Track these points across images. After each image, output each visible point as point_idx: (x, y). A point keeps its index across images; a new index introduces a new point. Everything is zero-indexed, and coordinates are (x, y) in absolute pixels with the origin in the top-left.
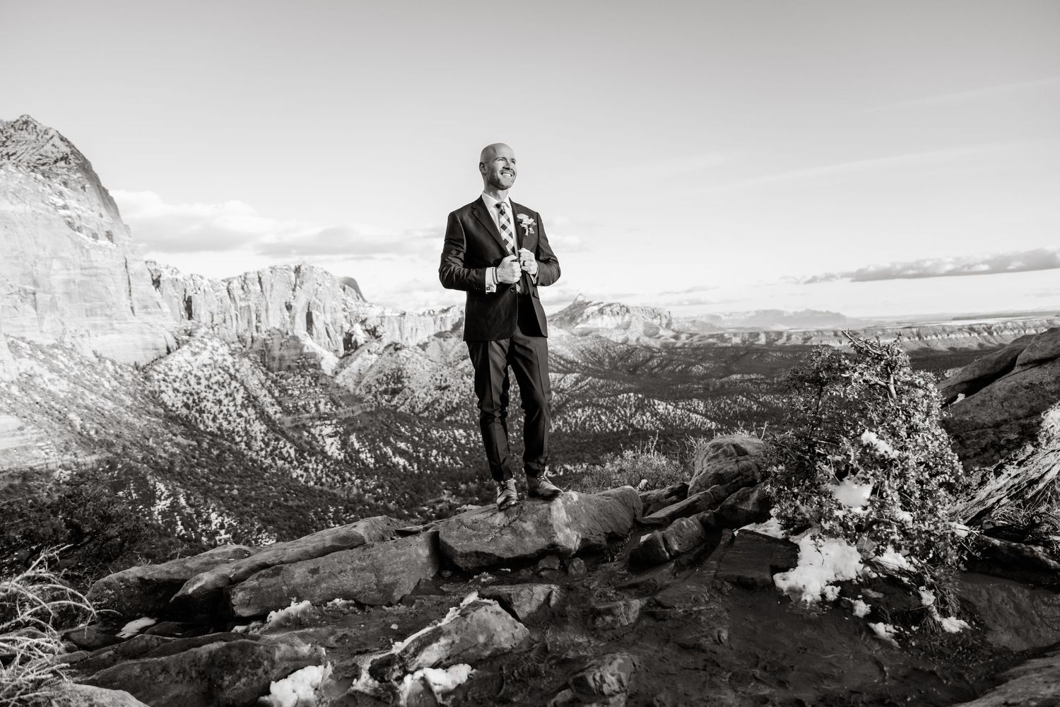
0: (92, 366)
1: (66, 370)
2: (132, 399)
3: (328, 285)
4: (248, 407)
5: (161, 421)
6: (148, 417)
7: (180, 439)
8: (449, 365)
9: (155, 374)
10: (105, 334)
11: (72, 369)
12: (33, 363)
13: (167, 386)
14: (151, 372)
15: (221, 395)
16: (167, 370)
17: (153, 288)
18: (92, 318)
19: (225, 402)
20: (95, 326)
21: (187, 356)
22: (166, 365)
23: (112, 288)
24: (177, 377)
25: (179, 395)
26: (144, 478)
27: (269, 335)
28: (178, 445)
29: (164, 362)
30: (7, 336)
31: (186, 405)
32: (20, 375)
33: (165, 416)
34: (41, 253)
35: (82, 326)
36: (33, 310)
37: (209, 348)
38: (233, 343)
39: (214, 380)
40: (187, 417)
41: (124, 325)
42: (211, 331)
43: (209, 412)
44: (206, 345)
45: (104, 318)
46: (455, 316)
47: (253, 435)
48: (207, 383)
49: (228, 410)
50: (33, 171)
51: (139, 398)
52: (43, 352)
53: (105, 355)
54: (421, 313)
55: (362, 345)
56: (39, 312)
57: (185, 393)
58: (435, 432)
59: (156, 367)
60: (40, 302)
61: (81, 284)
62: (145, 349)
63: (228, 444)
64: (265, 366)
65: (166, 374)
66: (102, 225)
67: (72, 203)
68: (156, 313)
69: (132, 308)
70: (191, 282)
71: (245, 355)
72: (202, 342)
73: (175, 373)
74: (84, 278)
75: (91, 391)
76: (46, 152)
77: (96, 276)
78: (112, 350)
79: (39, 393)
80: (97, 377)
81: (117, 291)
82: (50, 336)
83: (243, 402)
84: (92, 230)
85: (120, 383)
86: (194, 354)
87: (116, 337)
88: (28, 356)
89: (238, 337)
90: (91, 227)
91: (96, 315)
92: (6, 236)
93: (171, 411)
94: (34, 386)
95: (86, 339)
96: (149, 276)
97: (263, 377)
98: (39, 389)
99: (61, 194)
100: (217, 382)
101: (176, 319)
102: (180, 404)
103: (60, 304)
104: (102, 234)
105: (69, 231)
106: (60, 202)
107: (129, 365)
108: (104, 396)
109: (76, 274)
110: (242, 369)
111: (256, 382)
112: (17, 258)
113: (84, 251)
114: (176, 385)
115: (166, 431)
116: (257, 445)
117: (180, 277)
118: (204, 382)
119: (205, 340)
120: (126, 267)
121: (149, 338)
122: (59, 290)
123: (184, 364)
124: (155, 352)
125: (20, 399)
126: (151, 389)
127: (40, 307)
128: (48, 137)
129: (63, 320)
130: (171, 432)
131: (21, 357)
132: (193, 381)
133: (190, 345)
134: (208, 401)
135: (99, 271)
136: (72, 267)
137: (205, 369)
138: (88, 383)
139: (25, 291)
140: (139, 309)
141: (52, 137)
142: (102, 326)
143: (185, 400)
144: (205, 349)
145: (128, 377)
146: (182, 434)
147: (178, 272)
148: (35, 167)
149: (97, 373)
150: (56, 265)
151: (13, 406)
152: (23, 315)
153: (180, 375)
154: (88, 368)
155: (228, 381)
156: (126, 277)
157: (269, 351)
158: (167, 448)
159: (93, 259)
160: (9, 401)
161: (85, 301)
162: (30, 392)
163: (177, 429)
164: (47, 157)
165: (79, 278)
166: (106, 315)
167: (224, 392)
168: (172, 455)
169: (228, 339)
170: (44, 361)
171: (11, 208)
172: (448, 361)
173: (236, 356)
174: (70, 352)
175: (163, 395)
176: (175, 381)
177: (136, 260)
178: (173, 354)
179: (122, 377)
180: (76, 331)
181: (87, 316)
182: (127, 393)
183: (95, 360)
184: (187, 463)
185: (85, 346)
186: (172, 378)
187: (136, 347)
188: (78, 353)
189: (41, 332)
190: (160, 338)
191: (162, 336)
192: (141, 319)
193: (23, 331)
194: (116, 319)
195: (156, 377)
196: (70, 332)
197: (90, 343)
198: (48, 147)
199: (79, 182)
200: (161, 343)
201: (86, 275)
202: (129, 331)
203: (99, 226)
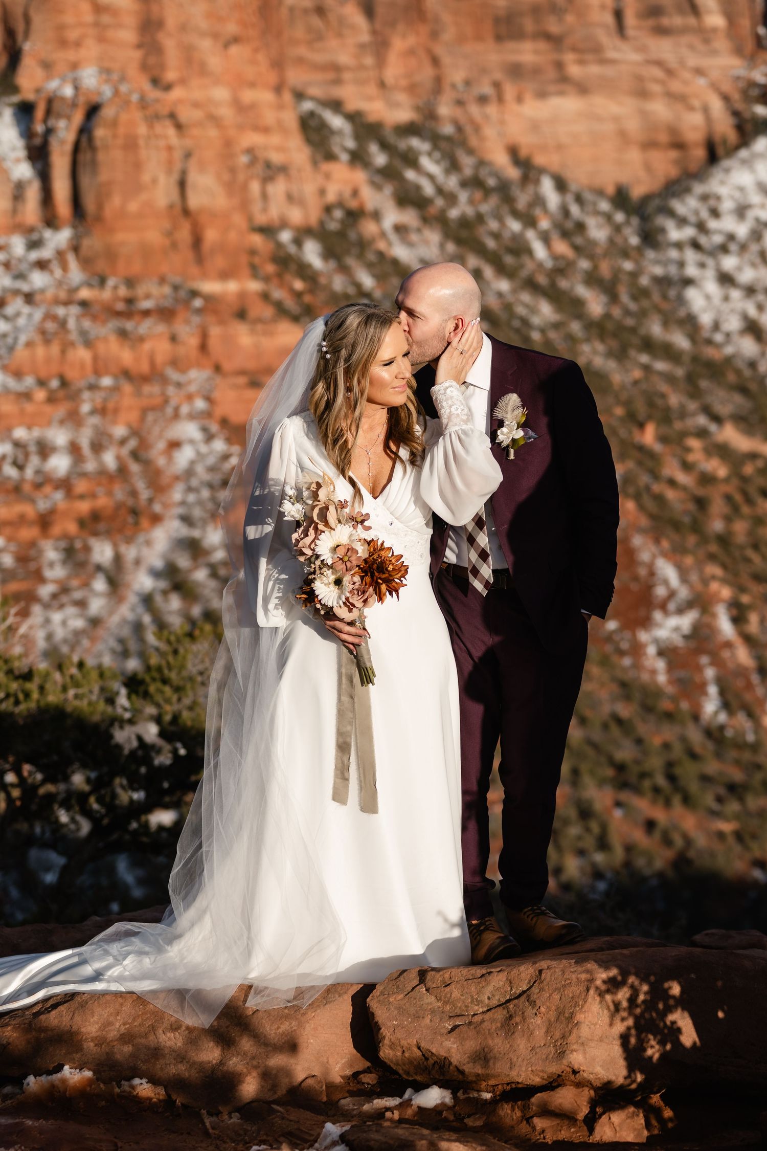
0: (504, 190)
1: (440, 202)
2: (603, 299)
5: (680, 372)
6: (644, 358)
7: (730, 435)
9: (672, 223)
10: (542, 95)
11: (451, 199)
12: (360, 176)
13: (702, 265)
14: (661, 219)
16: (704, 214)
18: (511, 45)
20: (516, 71)
22: (705, 198)
24: (731, 237)
25: (736, 294)
28: (723, 451)
29: (699, 189)
30: (299, 96)
31: (752, 328)
32: (328, 209)
33: (696, 359)
35: (484, 71)
36: (363, 20)
40: (753, 365)
41: (594, 70)
45: (542, 45)
51: (625, 298)
52: (385, 146)
53: (540, 160)
56: (378, 26)
57: (750, 291)
59: (674, 203)
62: (649, 145)
65: (701, 227)
68: (684, 30)
69: (618, 16)
73: (728, 224)
75: (502, 270)
78: (560, 147)
79: (370, 266)
80: (515, 226)
82: (402, 97)
85: (577, 248)
87: (568, 104)
88: (344, 157)
91: (520, 37)
93: (709, 342)
94: (363, 245)
95: (492, 110)
98: (371, 257)
101: (738, 51)
102: (733, 324)
107: (600, 193)
108: (531, 285)
114: (729, 263)
115: (692, 406)
121: (660, 109)
123: (755, 198)
124: (673, 154)
125: (323, 280)
126: (658, 271)
127: (380, 10)
129: (439, 50)
130: (707, 408)
131: (330, 157)
138: (491, 244)
140: (638, 16)
142: (536, 71)
143: (752, 312)
145: (598, 232)
149: (516, 214)
151: (307, 299)
152: (340, 35)
153: (742, 230)
154: (494, 200)
158: (691, 458)
160: (298, 285)
162: (351, 261)
163: (725, 404)
166: (548, 37)
168: (706, 479)
170: (389, 174)
175: (692, 294)
178: (726, 163)
179: (581, 227)
180: (468, 83)
181: (499, 38)
182: (592, 279)
183: (513, 173)
184: (746, 510)
185: (490, 132)
186: (718, 239)
187: (623, 135)
188: (471, 152)
189: (382, 85)
190: (691, 109)
191: (696, 103)
192: (642, 49)
193: (338, 82)
194: (574, 49)
195: (675, 234)
196: (453, 86)
197: (502, 122)
200: (692, 128)
202: (607, 86)
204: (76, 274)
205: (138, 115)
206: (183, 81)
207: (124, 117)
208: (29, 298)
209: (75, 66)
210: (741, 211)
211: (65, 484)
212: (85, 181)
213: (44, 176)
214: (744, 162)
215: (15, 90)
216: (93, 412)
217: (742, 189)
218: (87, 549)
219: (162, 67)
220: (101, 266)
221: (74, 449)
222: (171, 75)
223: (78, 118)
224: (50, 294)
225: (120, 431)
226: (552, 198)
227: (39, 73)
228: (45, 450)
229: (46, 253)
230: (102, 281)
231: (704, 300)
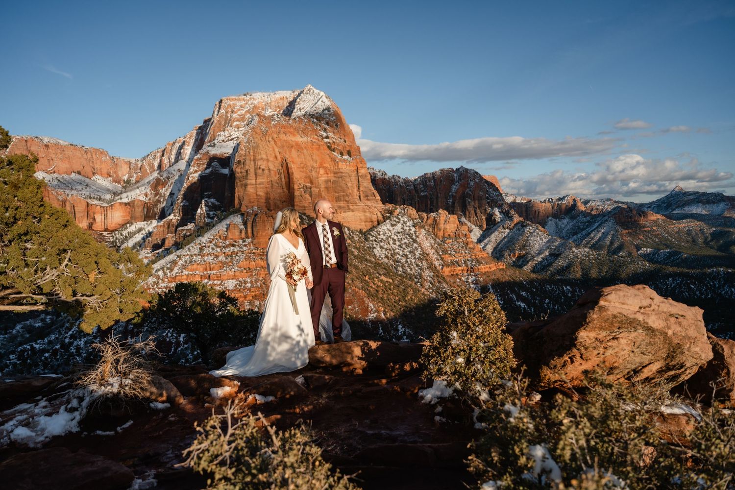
3: (477, 181)
4: (423, 260)
5: (373, 266)
6: (365, 263)
7: (383, 278)
8: (563, 238)
9: (370, 237)
10: (345, 212)
13: (377, 245)
14: (368, 236)
15: (406, 252)
16: (377, 235)
17: (371, 184)
18: (339, 202)
19: (410, 256)
20: (340, 207)
21: (389, 226)
22: (377, 232)
23: (349, 185)
24: (382, 239)
25: (383, 250)
26: (362, 299)
27: (437, 215)
28: (382, 281)
29: (376, 230)
31: (387, 257)
33: (376, 263)
34: (315, 165)
36: (309, 198)
37: (402, 222)
38: (416, 219)
39: (403, 242)
40: (387, 264)
41: (355, 207)
42: (403, 211)
43: (400, 262)
44: (399, 219)
45: (345, 202)
46: (569, 203)
47: (425, 278)
48: (399, 243)
49: (411, 261)
50: (312, 117)
51: (361, 251)
53: (344, 224)
54: (542, 200)
55: (498, 222)
57: (386, 249)
58: (548, 287)
59: (371, 233)
60: (313, 193)
61: (334, 182)
62: (366, 221)
63: (410, 283)
64: (434, 234)
65: (376, 237)
67: (331, 135)
68: (372, 200)
69: (360, 197)
70: (393, 180)
71: (423, 227)
72: (397, 218)
73: (382, 236)
74: (335, 179)
76: (319, 106)
77: (341, 177)
78: (348, 222)
81: (352, 186)
83: (420, 257)
84: (340, 150)
86: (393, 225)
87: (350, 214)
89: (419, 215)
90: (339, 148)
91: (341, 201)
92: (298, 156)
93: (378, 260)
96: (369, 177)
97: (433, 242)
99: (325, 130)
100: (405, 243)
101: (384, 203)
102: (383, 256)
103: (323, 194)
104: (345, 153)
105: (328, 151)
106: (325, 134)
107: (357, 231)
109: (331, 177)
110: (420, 236)
111: (428, 244)
112: (303, 168)
113: (336, 163)
114: (382, 244)
115: (375, 272)
116: (427, 285)
117: (386, 177)
118: (398, 243)
119: (399, 217)
120: (357, 172)
121: (368, 214)
122: (323, 186)
123: (387, 232)
124: (371, 223)
126: (368, 246)
127: (313, 196)
128: (320, 97)
130: (378, 273)
132: (391, 242)
133: (391, 220)
134: (399, 255)
135: (343, 175)
136: (329, 173)
137: (398, 235)
139: (306, 186)
140: (364, 197)
141: (322, 97)
142: (344, 207)
143: (387, 254)
144: (399, 222)
145: (356, 238)
146: (384, 275)
147: (386, 174)
148: (313, 115)
150: (322, 171)
152: (305, 201)
153: (384, 238)
155: (412, 243)
156: (357, 178)
157: (437, 225)
158: (375, 282)
159: (340, 167)
161: (336, 192)
163: (382, 271)
164: (319, 108)
165: (333, 179)
166: (346, 201)
167: (409, 249)
168: (378, 286)
169: (413, 216)
171: (301, 139)
172: (561, 235)
173: (417, 228)
175: (375, 250)
176: (382, 242)
177: (362, 167)
178: (381, 225)
179: (353, 237)
181: (337, 201)
182: (355, 247)
184: (386, 292)
186: (380, 239)
187: (361, 220)
191: (375, 214)
192: (364, 203)
193: (305, 209)
194: (351, 203)
195: (371, 239)
198: (320, 102)
199: (335, 122)
200: (374, 218)
201: (336, 177)
202: (358, 210)
203: (344, 147)
204: (252, 247)
205: (265, 216)
206: (274, 209)
207: (262, 216)
208: (243, 252)
209: (253, 207)
210: (384, 234)
211: (249, 289)
212: (254, 229)
213: (246, 228)
215: (241, 211)
216: (255, 275)
217: (384, 230)
218: (254, 302)
219: (270, 207)
220: (257, 246)
221: (251, 282)
222: (272, 208)
223: (253, 216)
224: (247, 251)
225: (261, 278)
226: (347, 232)
227: (246, 208)
228: (246, 282)
229: (246, 243)
230: (258, 249)
231: (377, 251)
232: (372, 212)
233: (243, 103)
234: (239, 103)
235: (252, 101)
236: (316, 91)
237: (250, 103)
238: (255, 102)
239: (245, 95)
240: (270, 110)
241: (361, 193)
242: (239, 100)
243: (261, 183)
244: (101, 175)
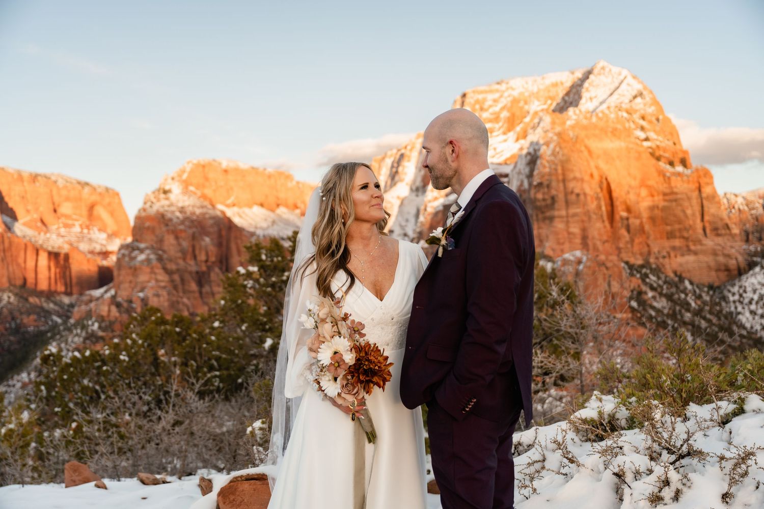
1: (659, 289)
9: (730, 295)
10: (683, 255)
11: (662, 287)
12: (640, 281)
13: (743, 308)
14: (726, 293)
16: (741, 292)
18: (672, 240)
20: (674, 248)
21: (760, 276)
22: (741, 287)
23: (689, 212)
24: (752, 299)
25: (757, 317)
29: (738, 284)
35: (664, 248)
36: (626, 234)
41: (699, 247)
45: (682, 240)
53: (684, 275)
56: (631, 235)
57: (762, 316)
59: (729, 287)
60: (632, 227)
61: (664, 209)
62: (718, 270)
65: (741, 296)
66: (677, 153)
67: (652, 135)
68: (726, 235)
69: (704, 230)
70: (725, 201)
73: (750, 295)
74: (666, 204)
76: (623, 91)
77: (676, 201)
78: (689, 271)
81: (694, 215)
82: (638, 256)
84: (668, 158)
87: (691, 258)
90: (667, 155)
91: (675, 237)
95: (667, 260)
99: (643, 129)
102: (757, 327)
103: (647, 227)
104: (677, 162)
105: (651, 160)
106: (642, 135)
107: (704, 285)
109: (659, 200)
113: (666, 179)
114: (753, 307)
120: (700, 191)
121: (721, 259)
122: (646, 216)
123: (758, 287)
124: (727, 273)
128: (622, 77)
129: (650, 242)
135: (679, 196)
136: (655, 194)
139: (621, 217)
140: (711, 230)
141: (625, 78)
142: (680, 248)
145: (706, 298)
153: (756, 297)
156: (699, 200)
159: (673, 184)
161: (667, 224)
164: (623, 95)
165: (662, 204)
166: (683, 237)
174: (657, 271)
176: (751, 303)
177: (708, 184)
178: (745, 275)
179: (700, 296)
180: (659, 252)
181: (668, 238)
183: (676, 279)
185: (668, 267)
186: (746, 301)
187: (709, 268)
188: (663, 273)
189: (632, 253)
190: (732, 259)
191: (734, 257)
192: (713, 241)
194: (692, 241)
195: (731, 299)
196: (654, 253)
197: (670, 264)
198: (623, 86)
199: (654, 115)
200: (732, 263)
201: (665, 200)
202: (704, 252)
203: (674, 154)
205: (595, 264)
210: (755, 291)
214: (752, 275)
217: (753, 284)
226: (689, 287)
231: (746, 318)
232: (728, 256)
233: (496, 96)
234: (490, 97)
235: (510, 92)
236: (615, 70)
237: (506, 94)
238: (515, 93)
239: (498, 83)
240: (536, 103)
241: (707, 225)
242: (491, 91)
243: (575, 215)
244: (287, 206)
